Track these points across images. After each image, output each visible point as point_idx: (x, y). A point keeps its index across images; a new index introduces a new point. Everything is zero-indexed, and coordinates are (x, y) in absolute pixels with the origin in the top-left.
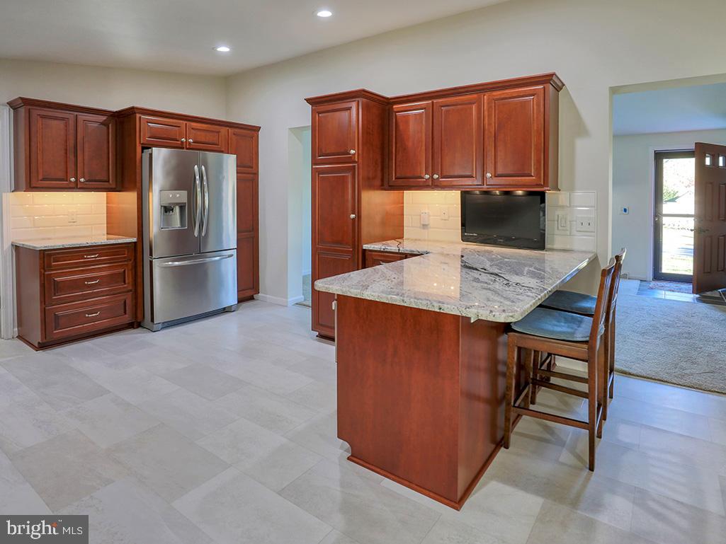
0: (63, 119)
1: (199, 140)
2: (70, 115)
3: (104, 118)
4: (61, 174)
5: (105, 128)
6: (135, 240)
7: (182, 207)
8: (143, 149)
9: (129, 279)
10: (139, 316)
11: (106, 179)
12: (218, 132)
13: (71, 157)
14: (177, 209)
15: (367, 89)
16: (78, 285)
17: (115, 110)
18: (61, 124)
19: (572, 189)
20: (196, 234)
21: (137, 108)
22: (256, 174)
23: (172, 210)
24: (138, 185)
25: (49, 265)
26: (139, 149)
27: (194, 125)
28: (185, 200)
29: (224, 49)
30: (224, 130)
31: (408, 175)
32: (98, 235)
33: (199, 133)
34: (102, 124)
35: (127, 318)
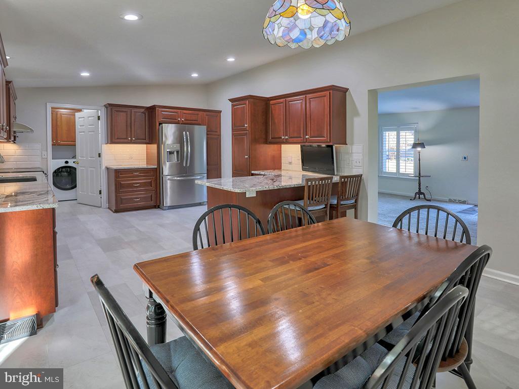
0: (125, 112)
1: (187, 119)
2: (128, 110)
3: (144, 110)
4: (125, 137)
5: (144, 115)
6: (156, 167)
7: (178, 152)
8: (160, 124)
9: (153, 185)
10: (158, 202)
11: (144, 138)
12: (198, 114)
13: (129, 129)
14: (175, 153)
15: (251, 94)
16: (131, 186)
17: (148, 106)
18: (124, 114)
19: (352, 144)
20: (184, 165)
21: (157, 106)
22: (220, 135)
23: (173, 153)
24: (157, 141)
25: (119, 176)
26: (158, 124)
27: (185, 111)
28: (179, 148)
29: (195, 75)
30: (201, 113)
31: (277, 137)
32: (143, 164)
33: (187, 115)
34: (142, 113)
35: (152, 203)
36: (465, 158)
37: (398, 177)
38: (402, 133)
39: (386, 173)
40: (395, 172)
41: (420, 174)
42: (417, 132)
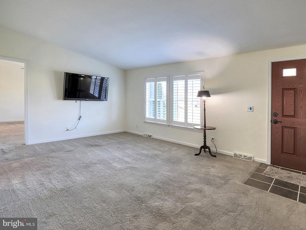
36: (251, 109)
37: (186, 127)
38: (190, 82)
39: (176, 122)
40: (184, 122)
41: (205, 127)
42: (203, 80)
